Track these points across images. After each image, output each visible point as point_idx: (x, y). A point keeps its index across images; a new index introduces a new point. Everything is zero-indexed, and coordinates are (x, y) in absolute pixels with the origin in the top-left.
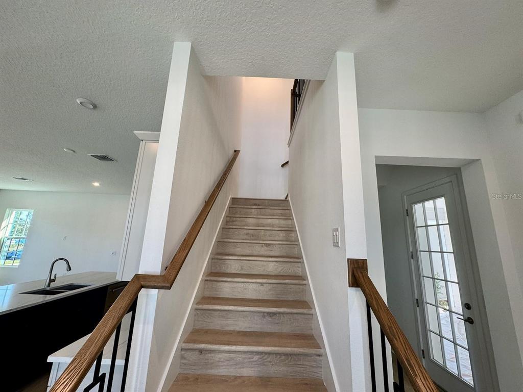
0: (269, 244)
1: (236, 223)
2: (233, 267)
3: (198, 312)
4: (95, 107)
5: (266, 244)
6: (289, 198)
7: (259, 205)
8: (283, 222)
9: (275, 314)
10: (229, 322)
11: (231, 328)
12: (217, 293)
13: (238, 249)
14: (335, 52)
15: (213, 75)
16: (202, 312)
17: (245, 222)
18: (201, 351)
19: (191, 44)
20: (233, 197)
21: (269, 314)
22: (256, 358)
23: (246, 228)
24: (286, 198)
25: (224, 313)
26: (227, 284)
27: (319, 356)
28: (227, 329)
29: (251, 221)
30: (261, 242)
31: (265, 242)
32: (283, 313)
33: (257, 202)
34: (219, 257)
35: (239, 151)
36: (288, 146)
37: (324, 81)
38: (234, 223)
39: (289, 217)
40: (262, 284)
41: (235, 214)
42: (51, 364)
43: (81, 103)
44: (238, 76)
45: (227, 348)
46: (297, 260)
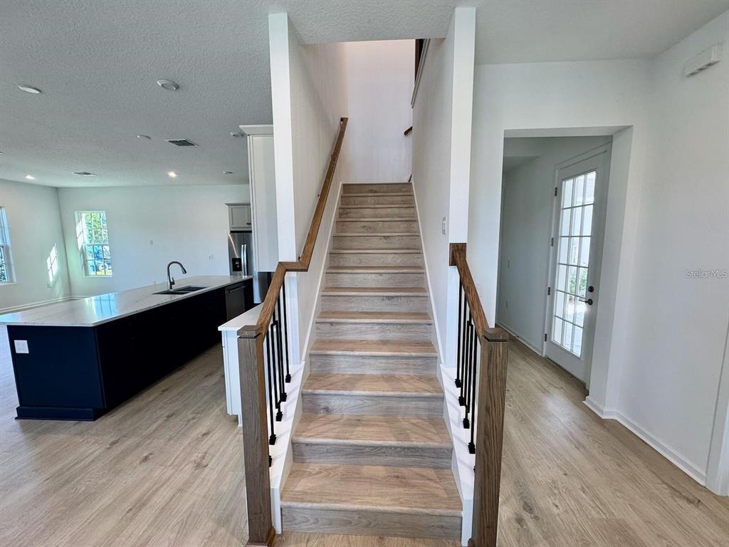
0: (388, 237)
1: (351, 215)
2: (351, 260)
3: (324, 298)
4: (177, 87)
5: (384, 237)
6: (412, 181)
7: (376, 192)
8: (403, 211)
9: (392, 297)
10: (353, 305)
11: (355, 310)
12: (339, 283)
13: (356, 243)
14: (454, 8)
15: (313, 43)
16: (328, 298)
17: (361, 213)
18: (332, 324)
19: (286, 14)
20: (344, 183)
21: (388, 297)
22: (377, 327)
23: (362, 220)
24: (410, 181)
25: (347, 298)
26: (347, 276)
27: (430, 324)
28: (351, 310)
29: (367, 211)
30: (379, 235)
31: (384, 235)
32: (400, 297)
33: (374, 188)
34: (337, 251)
35: (347, 119)
36: (411, 106)
37: (445, 39)
38: (349, 215)
39: (410, 205)
40: (381, 274)
41: (347, 204)
42: (221, 332)
43: (162, 85)
44: (340, 41)
45: (353, 321)
46: (416, 251)
